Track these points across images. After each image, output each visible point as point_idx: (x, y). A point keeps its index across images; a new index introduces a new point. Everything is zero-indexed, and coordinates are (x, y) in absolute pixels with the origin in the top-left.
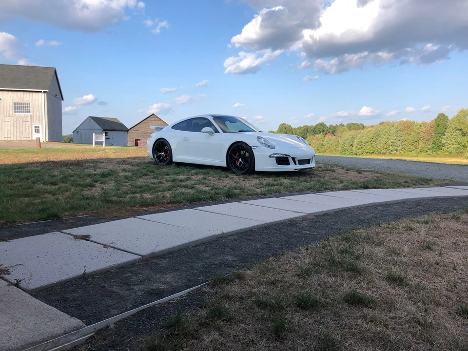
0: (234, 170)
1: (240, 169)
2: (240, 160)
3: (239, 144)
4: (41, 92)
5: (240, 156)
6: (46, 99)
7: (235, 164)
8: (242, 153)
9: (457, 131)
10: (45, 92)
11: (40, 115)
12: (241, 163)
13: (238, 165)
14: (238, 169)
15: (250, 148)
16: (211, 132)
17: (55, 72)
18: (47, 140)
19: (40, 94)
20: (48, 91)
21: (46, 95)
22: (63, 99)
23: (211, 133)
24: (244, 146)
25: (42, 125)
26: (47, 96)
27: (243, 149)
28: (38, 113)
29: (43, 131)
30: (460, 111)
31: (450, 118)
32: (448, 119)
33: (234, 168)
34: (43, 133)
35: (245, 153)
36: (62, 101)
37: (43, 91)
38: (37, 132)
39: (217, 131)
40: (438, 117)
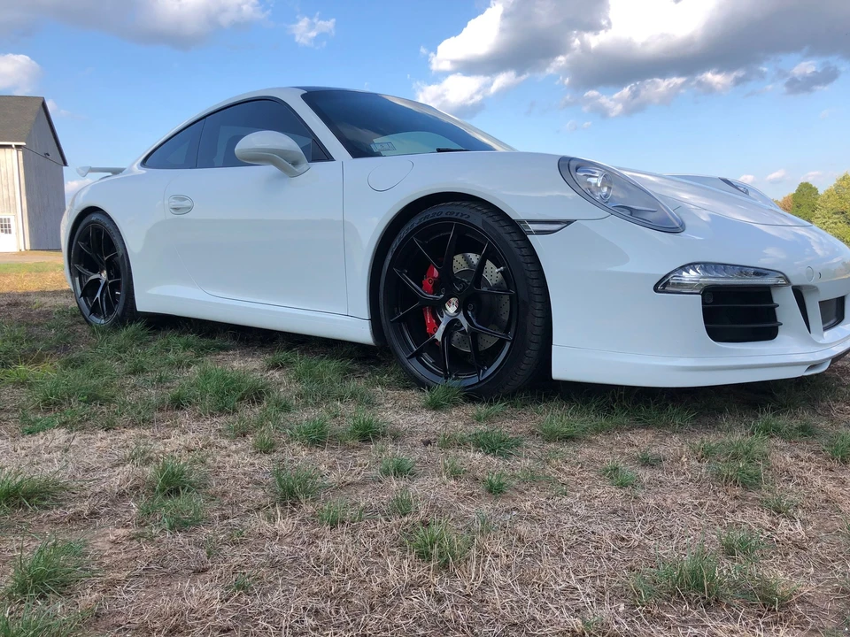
0: (415, 366)
1: (453, 360)
2: (451, 309)
3: (443, 211)
4: (10, 146)
5: (447, 284)
6: (21, 162)
7: (421, 333)
8: (459, 263)
9: (837, 216)
10: (17, 147)
11: (11, 195)
12: (453, 325)
13: (438, 336)
14: (439, 362)
15: (517, 229)
16: (283, 154)
17: (44, 105)
18: (28, 247)
19: (8, 150)
20: (23, 144)
21: (20, 153)
22: (65, 164)
23: (287, 164)
24: (477, 219)
25: (16, 216)
26: (24, 154)
27: (468, 241)
28: (5, 192)
29: (18, 229)
30: (842, 177)
31: (821, 192)
32: (817, 194)
33: (417, 355)
34: (17, 233)
35: (482, 264)
36: (64, 168)
37: (13, 144)
38: (6, 232)
39: (319, 153)
40: (799, 191)
